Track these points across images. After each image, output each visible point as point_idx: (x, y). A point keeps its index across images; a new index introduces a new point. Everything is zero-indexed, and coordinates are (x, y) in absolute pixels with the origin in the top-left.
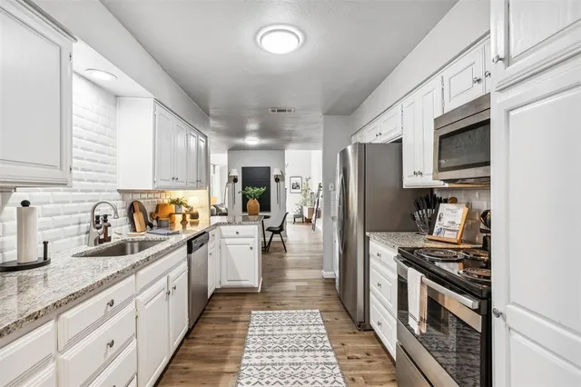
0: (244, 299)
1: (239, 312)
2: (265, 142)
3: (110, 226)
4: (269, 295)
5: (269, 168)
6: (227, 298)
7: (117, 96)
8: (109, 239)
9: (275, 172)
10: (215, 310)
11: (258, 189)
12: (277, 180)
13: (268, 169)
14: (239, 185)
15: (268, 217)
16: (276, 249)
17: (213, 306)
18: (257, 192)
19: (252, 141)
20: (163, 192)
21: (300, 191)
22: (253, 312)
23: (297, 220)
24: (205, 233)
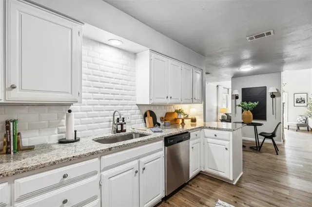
0: (218, 186)
1: (209, 196)
2: (257, 68)
3: (125, 124)
4: (242, 190)
5: (266, 87)
6: (208, 180)
7: (135, 54)
8: (125, 131)
9: (270, 90)
10: (194, 187)
11: (251, 104)
12: (273, 96)
13: (265, 89)
14: (239, 101)
15: (260, 125)
16: (268, 151)
17: (194, 183)
18: (251, 105)
19: (246, 68)
20: (171, 105)
21: (305, 104)
22: (220, 201)
23: (300, 128)
24: (187, 132)
